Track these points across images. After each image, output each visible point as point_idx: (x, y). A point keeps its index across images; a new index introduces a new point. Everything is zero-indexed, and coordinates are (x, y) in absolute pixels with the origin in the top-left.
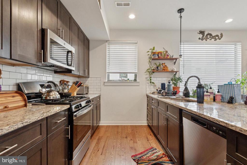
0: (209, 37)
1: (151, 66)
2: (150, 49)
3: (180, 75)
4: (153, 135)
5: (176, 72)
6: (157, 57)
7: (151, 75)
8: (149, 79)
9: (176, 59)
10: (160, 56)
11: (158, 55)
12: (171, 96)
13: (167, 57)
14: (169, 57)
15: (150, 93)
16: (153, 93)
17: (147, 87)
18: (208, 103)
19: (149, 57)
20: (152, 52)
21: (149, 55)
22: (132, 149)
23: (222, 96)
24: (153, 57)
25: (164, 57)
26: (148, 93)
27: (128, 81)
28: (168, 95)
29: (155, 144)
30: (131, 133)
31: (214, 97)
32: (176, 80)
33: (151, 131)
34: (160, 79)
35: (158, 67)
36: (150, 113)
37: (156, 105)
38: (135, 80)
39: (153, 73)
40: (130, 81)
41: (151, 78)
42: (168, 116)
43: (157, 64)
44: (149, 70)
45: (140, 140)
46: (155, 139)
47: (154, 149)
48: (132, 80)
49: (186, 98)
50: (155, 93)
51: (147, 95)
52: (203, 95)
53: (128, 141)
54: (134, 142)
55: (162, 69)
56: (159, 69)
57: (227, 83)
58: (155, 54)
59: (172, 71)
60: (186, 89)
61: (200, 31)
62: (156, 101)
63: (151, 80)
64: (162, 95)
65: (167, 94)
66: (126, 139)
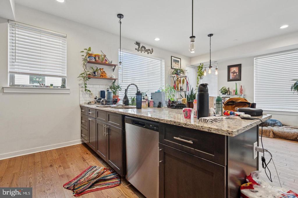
0: (143, 49)
1: (86, 70)
2: (85, 49)
3: (119, 83)
4: (90, 153)
5: (115, 80)
6: (94, 60)
7: (86, 81)
8: (84, 86)
9: (115, 66)
10: (97, 59)
11: (95, 58)
12: (111, 104)
13: (105, 62)
14: (107, 62)
15: (85, 104)
16: (88, 103)
17: (81, 95)
18: (144, 108)
19: (83, 59)
20: (88, 53)
21: (83, 56)
22: (62, 177)
23: (154, 102)
24: (88, 59)
25: (102, 62)
26: (82, 103)
27: (52, 87)
28: (109, 103)
29: (94, 161)
30: (58, 158)
31: (149, 103)
32: (115, 88)
33: (87, 149)
34: (98, 86)
35: (94, 73)
36: (86, 128)
37: (94, 116)
38: (63, 86)
39: (89, 78)
40: (54, 87)
41: (86, 84)
42: (110, 126)
43: (94, 69)
44: (83, 75)
45: (73, 163)
46: (93, 156)
47: (93, 168)
48: (58, 87)
49: (126, 106)
50: (92, 103)
51: (80, 106)
52: (141, 102)
53: (56, 169)
54: (65, 168)
55: (100, 75)
56: (96, 75)
57: (157, 91)
58: (92, 56)
59: (111, 79)
60: (126, 97)
61: (136, 42)
62: (94, 112)
63: (86, 87)
64: (102, 104)
65: (107, 103)
66: (50, 169)
